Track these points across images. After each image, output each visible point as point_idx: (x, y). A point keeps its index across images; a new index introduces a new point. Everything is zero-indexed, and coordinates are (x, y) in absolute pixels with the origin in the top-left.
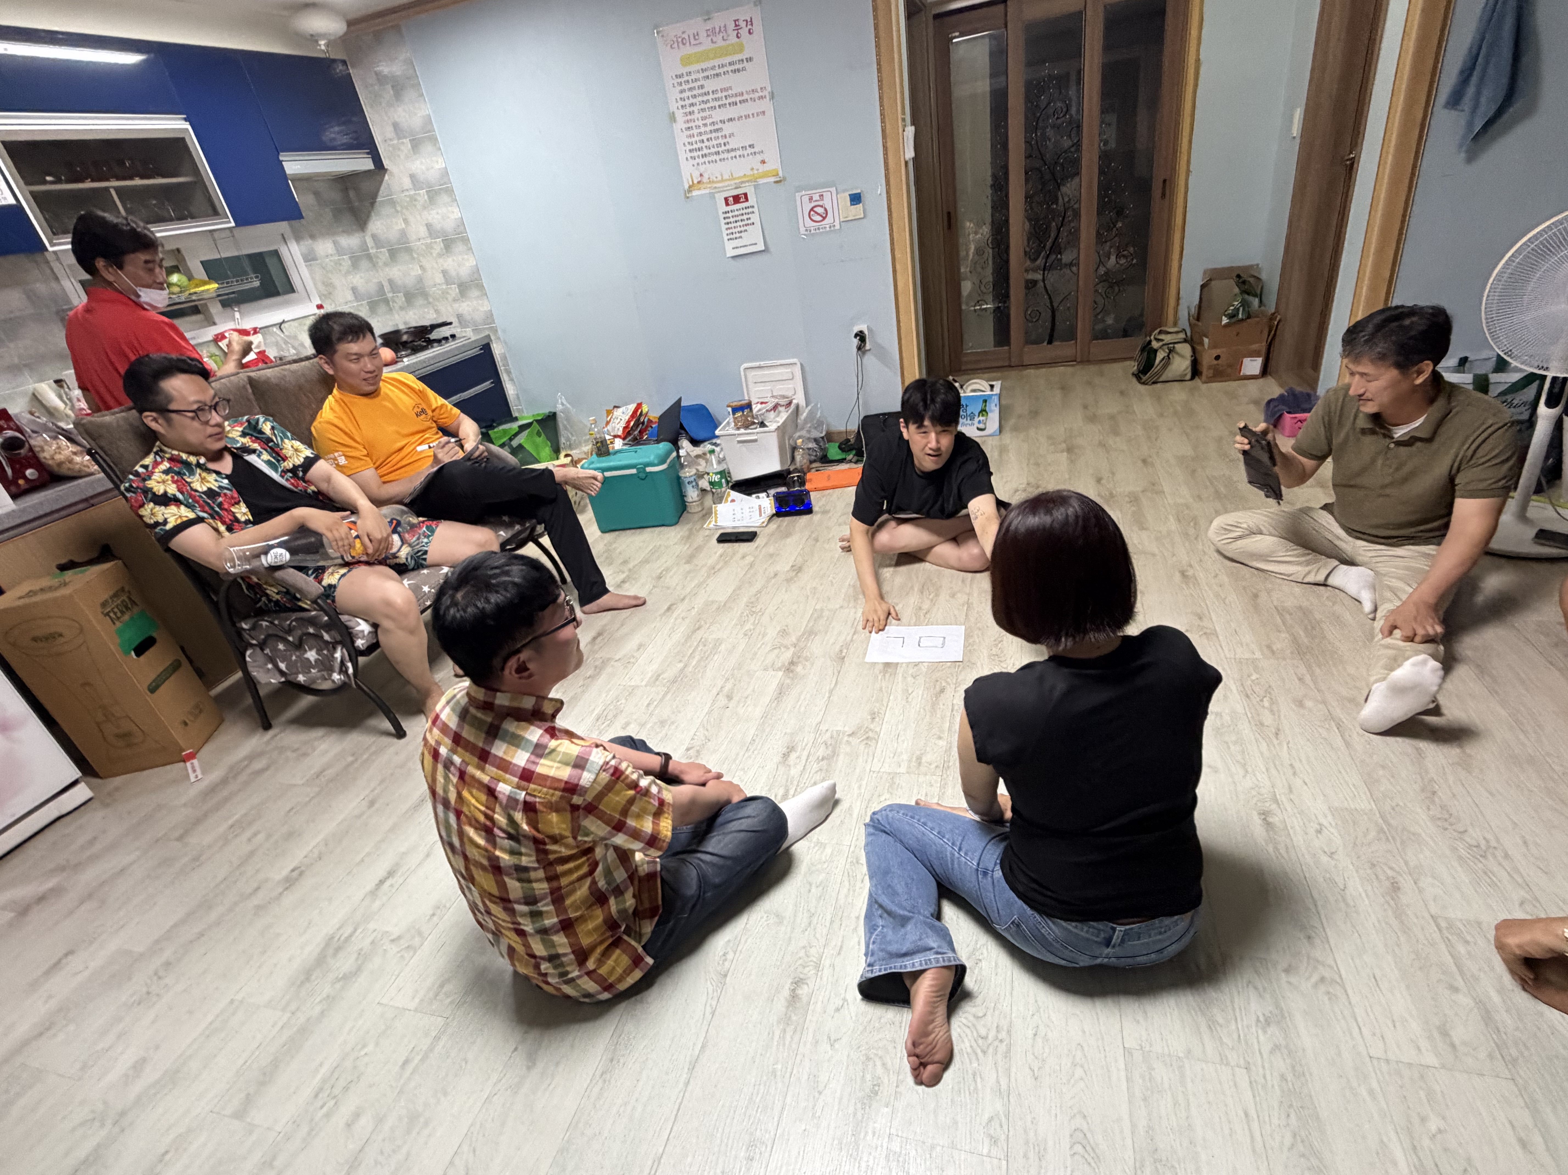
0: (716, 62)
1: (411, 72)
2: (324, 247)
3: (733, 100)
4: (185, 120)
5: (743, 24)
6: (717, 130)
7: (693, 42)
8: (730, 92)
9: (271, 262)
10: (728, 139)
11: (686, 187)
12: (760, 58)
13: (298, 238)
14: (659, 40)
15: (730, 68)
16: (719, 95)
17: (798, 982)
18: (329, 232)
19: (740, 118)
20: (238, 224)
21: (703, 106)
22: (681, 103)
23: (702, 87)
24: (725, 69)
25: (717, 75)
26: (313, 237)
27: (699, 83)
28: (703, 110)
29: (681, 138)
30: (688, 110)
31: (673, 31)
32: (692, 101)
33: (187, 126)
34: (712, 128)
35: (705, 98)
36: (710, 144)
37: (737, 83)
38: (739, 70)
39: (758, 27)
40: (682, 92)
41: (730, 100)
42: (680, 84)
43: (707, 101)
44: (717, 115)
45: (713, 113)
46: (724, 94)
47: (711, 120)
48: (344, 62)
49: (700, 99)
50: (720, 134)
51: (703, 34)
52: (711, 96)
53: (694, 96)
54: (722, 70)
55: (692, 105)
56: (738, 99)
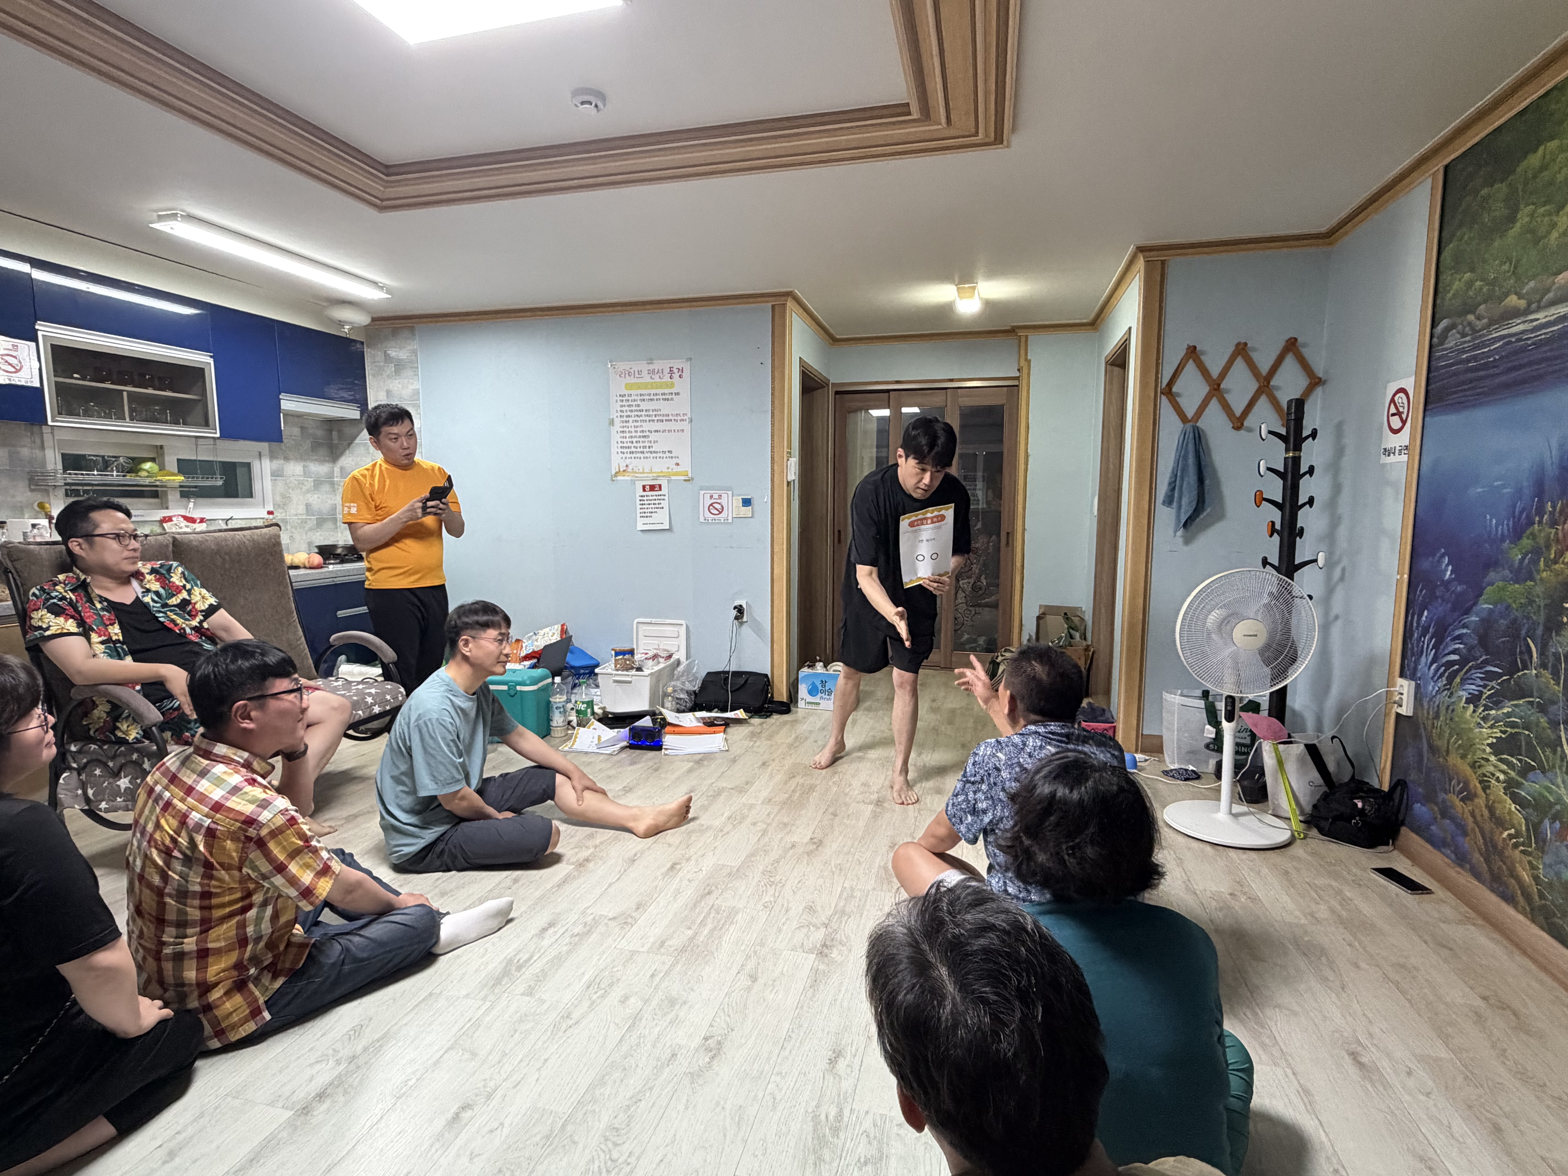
0: (653, 391)
1: (413, 358)
2: (294, 469)
3: (661, 418)
4: (211, 357)
5: (676, 371)
6: (644, 437)
7: (637, 375)
8: (659, 413)
9: (240, 471)
10: (652, 444)
11: (613, 473)
12: (685, 394)
13: (273, 456)
14: (611, 370)
15: (661, 397)
16: (651, 413)
17: (465, 1107)
18: (302, 458)
19: (664, 431)
20: (223, 436)
21: (637, 418)
22: (620, 414)
23: (639, 406)
24: (658, 397)
25: (651, 400)
26: (287, 459)
27: (636, 403)
28: (636, 421)
29: (616, 438)
30: (625, 419)
31: (622, 366)
32: (629, 413)
33: (211, 361)
34: (642, 434)
35: (639, 413)
36: (638, 445)
37: (666, 408)
38: (668, 400)
39: (686, 374)
40: (622, 406)
41: (657, 418)
42: (622, 401)
43: (641, 416)
44: (646, 426)
45: (644, 424)
46: (655, 413)
47: (641, 429)
48: (362, 343)
49: (636, 413)
50: (646, 440)
51: (645, 373)
52: (644, 413)
53: (632, 411)
54: (655, 397)
55: (629, 416)
56: (664, 418)
